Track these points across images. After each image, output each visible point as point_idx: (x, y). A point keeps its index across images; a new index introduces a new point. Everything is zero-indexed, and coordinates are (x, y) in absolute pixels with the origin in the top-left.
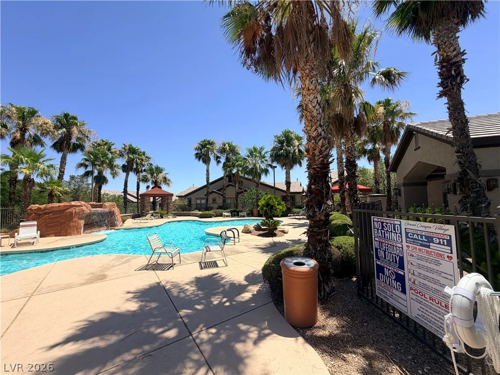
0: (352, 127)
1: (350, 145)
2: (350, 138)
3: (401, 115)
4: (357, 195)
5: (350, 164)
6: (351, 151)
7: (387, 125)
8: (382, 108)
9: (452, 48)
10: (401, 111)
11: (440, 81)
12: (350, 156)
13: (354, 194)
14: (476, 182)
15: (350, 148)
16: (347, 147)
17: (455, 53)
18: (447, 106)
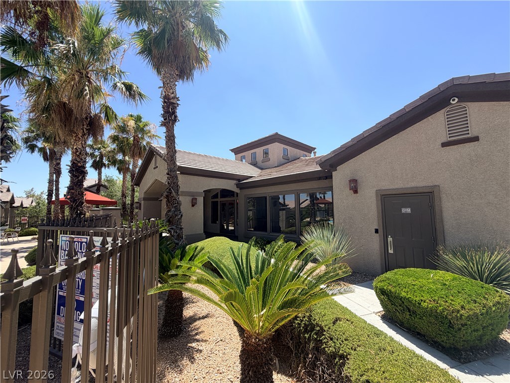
0: (85, 127)
1: (79, 147)
2: (80, 137)
3: (149, 135)
4: (82, 207)
5: (77, 170)
6: (80, 154)
7: (137, 140)
8: (134, 121)
9: (171, 91)
10: (149, 132)
11: (163, 112)
12: (78, 159)
13: (78, 206)
14: (176, 199)
15: (79, 150)
16: (75, 147)
17: (173, 95)
18: (165, 134)
